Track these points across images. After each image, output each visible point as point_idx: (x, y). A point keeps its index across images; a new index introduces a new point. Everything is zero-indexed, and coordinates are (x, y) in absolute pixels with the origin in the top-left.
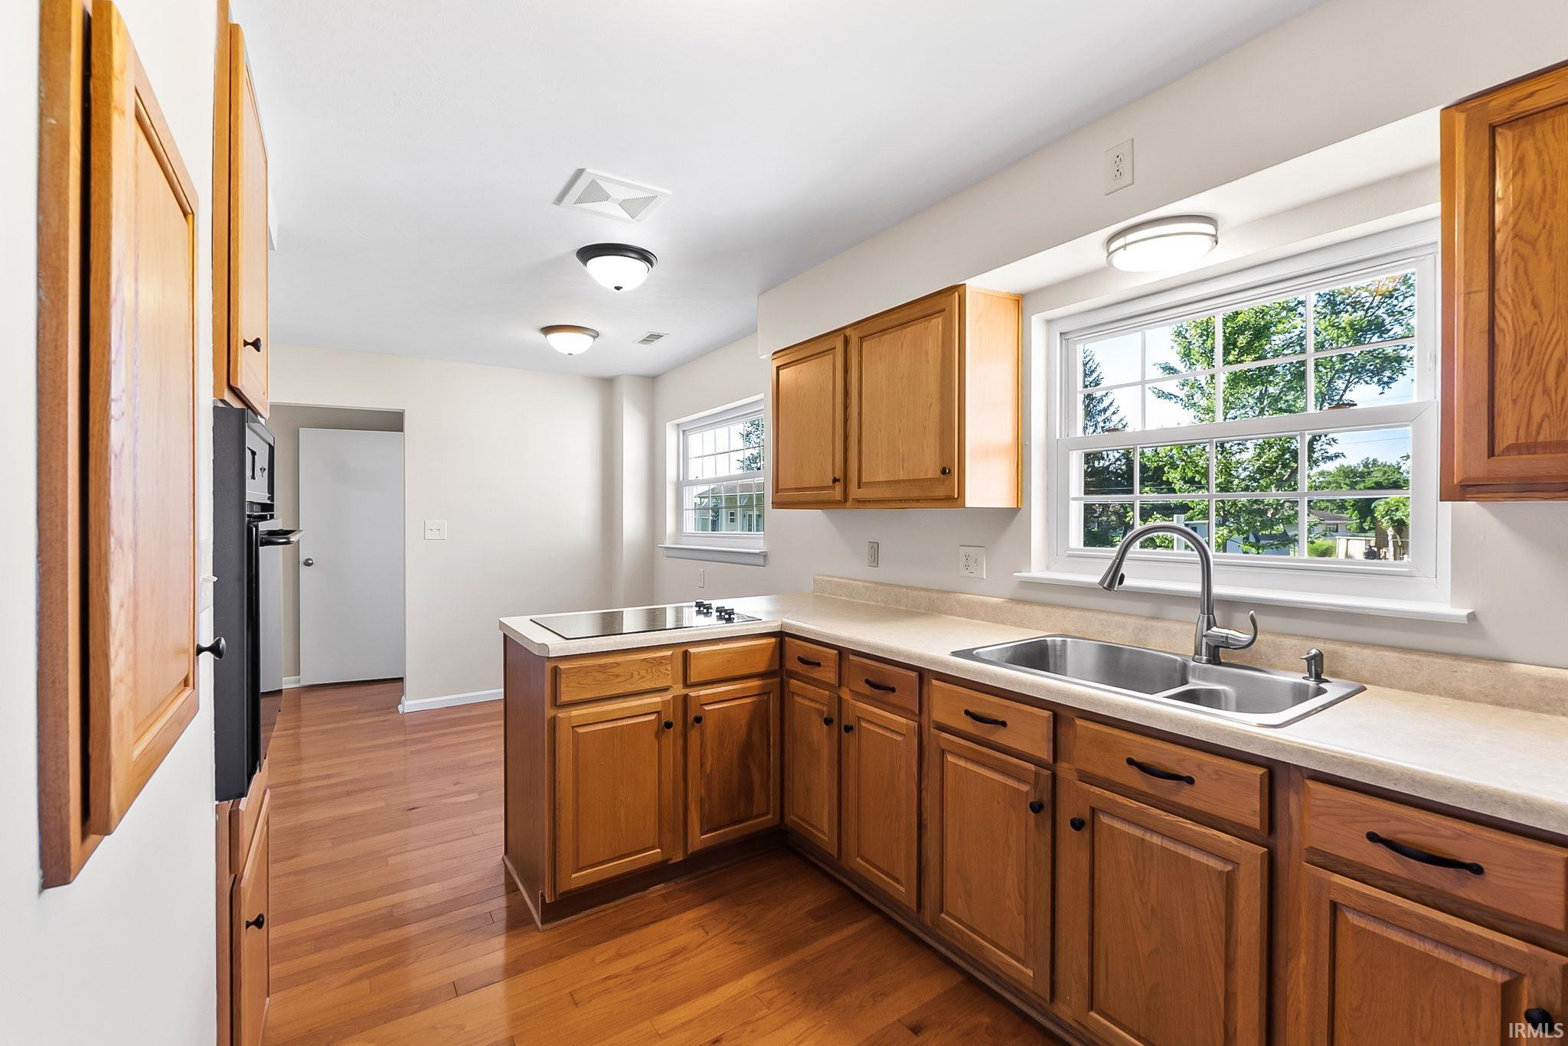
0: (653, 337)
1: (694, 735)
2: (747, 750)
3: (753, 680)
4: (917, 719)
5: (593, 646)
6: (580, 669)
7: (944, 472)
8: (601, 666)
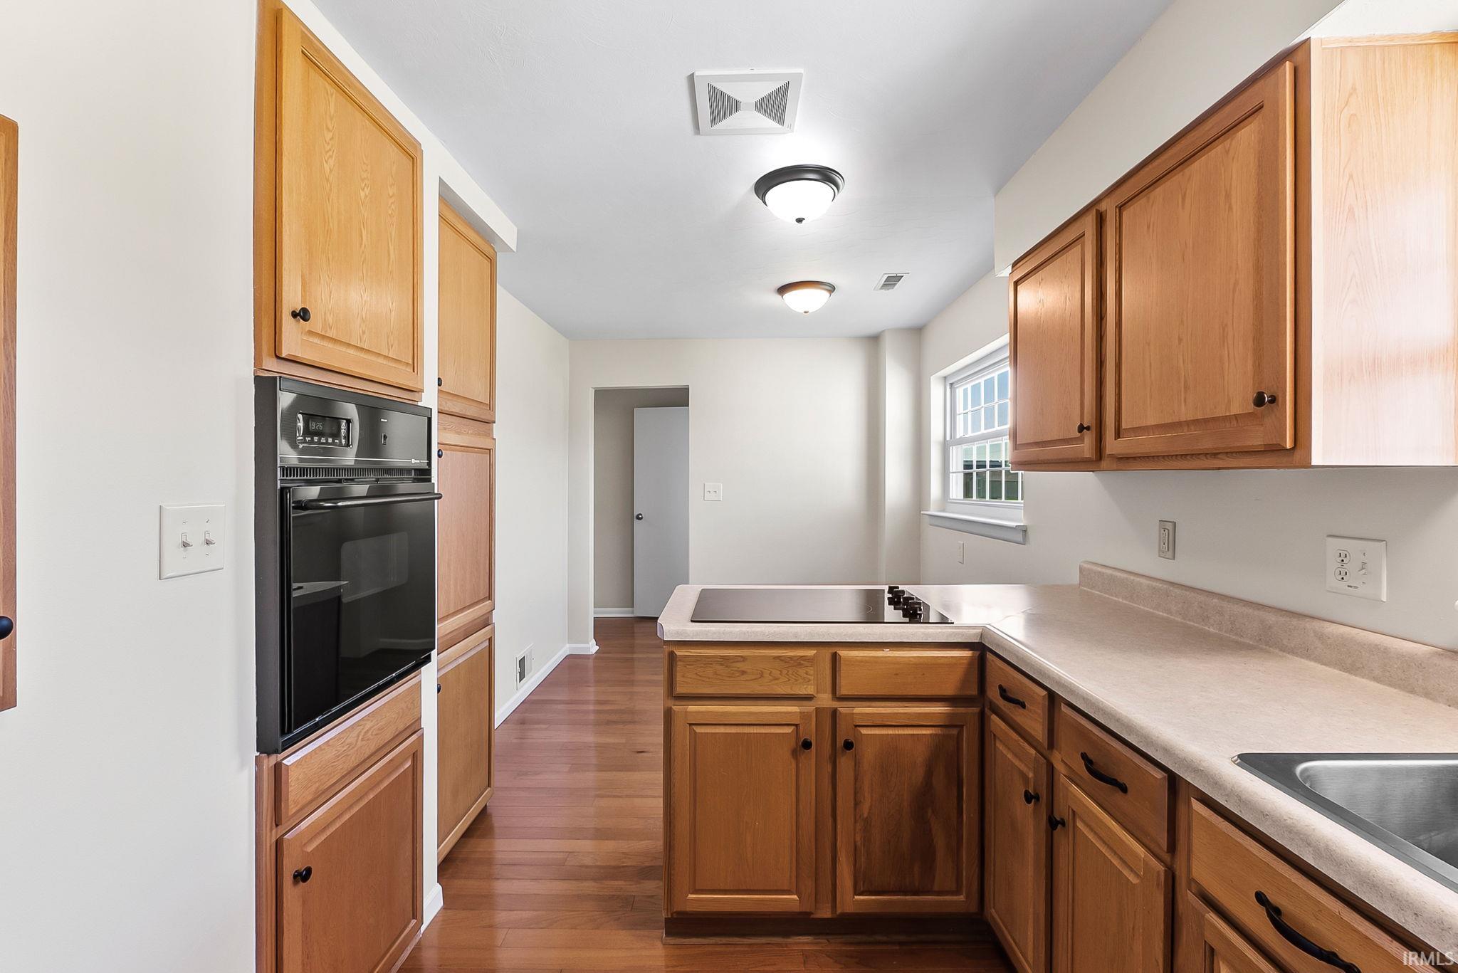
0: (892, 281)
1: (845, 762)
2: (924, 799)
3: (939, 704)
4: (1167, 857)
5: (715, 633)
6: (699, 658)
7: (1259, 401)
8: (723, 658)
